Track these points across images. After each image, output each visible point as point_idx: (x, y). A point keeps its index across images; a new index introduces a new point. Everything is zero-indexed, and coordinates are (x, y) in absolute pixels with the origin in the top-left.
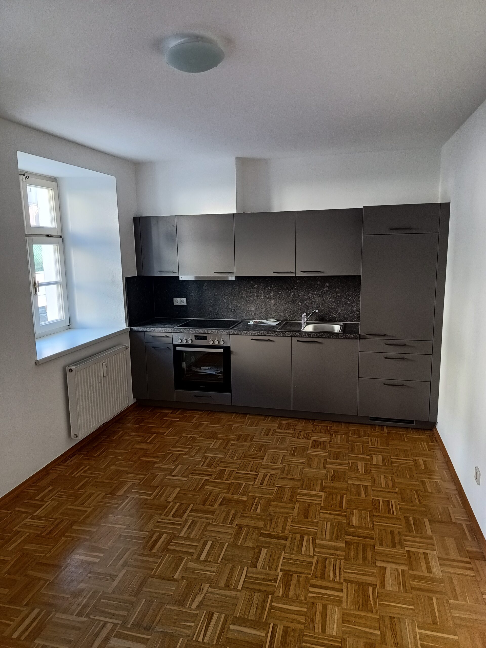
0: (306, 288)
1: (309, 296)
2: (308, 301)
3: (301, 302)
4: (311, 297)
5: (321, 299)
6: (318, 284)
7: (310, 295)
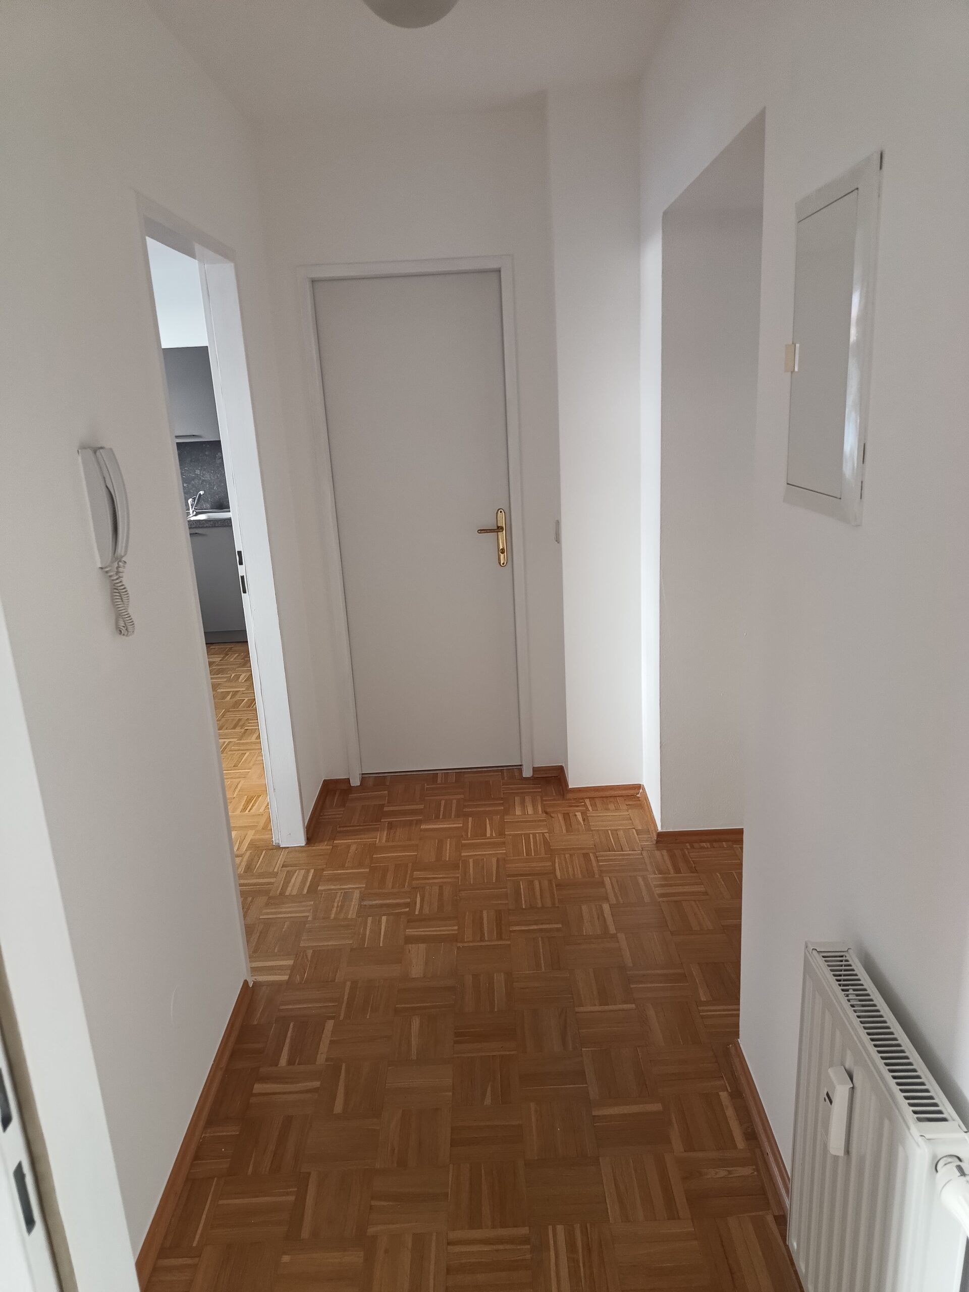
0: (191, 461)
1: (196, 473)
2: (197, 481)
3: (186, 483)
4: (200, 475)
5: (214, 477)
6: (206, 455)
7: (198, 472)
